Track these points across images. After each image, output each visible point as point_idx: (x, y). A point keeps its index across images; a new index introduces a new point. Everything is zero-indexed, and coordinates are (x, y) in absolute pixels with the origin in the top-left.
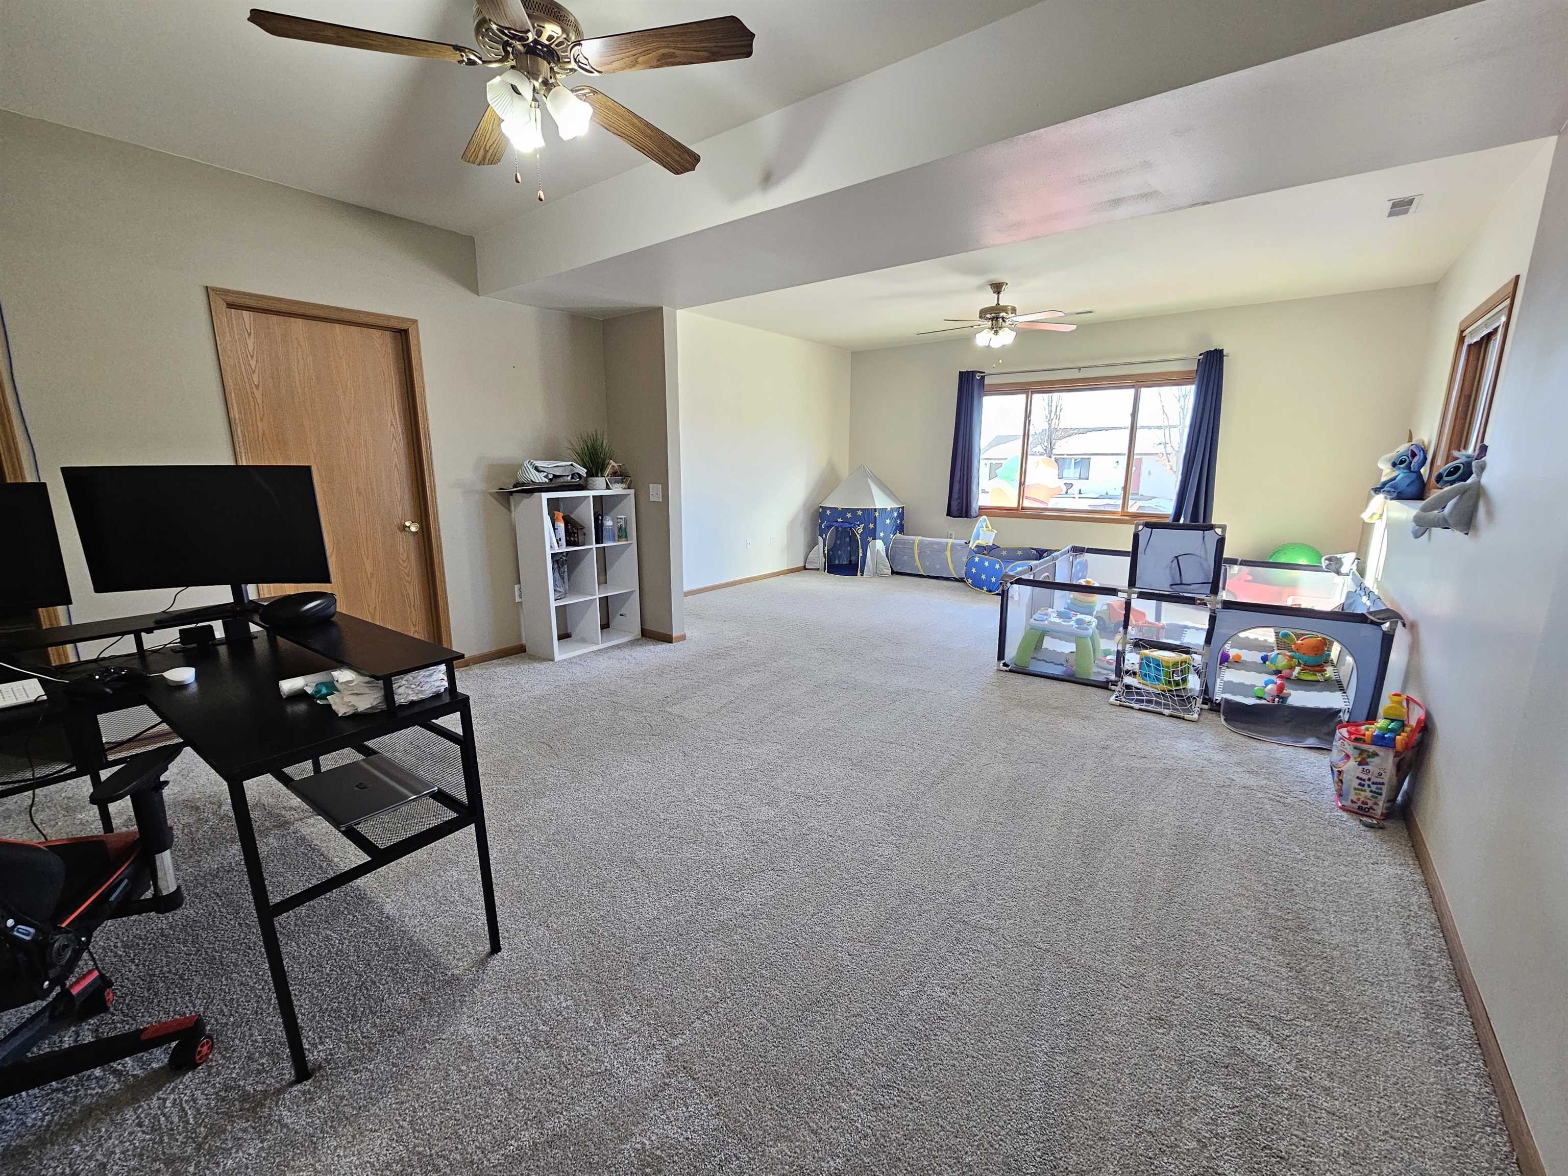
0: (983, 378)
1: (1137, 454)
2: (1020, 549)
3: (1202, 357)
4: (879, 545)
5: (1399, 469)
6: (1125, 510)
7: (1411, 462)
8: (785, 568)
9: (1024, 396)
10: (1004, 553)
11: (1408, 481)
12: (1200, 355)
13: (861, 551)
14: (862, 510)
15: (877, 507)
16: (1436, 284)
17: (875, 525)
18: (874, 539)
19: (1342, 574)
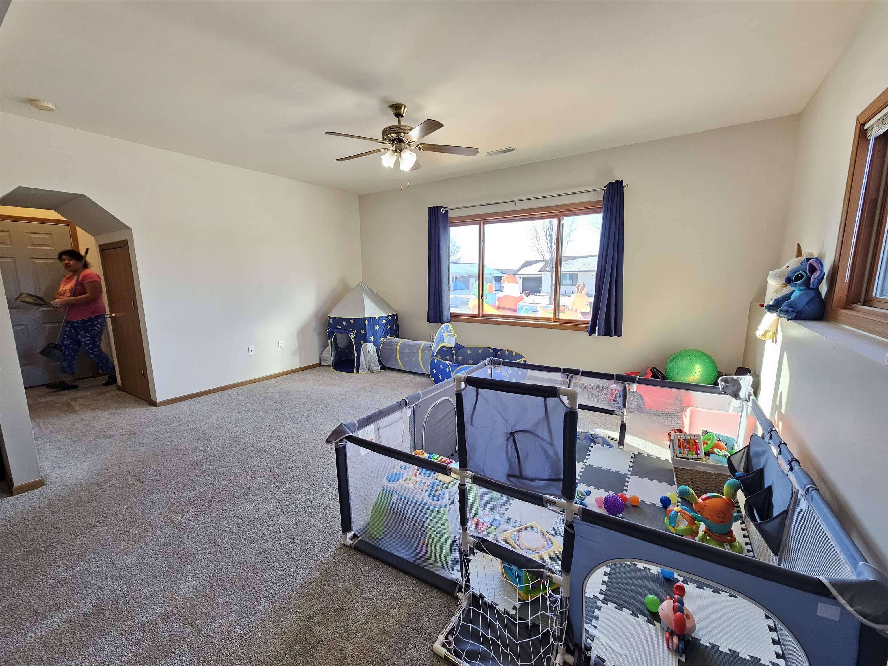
0: (447, 212)
1: (563, 271)
2: (480, 348)
3: (606, 188)
4: (370, 347)
5: (795, 285)
6: (557, 317)
7: (809, 279)
8: (299, 367)
9: (477, 226)
10: (469, 352)
11: (806, 299)
12: (605, 187)
13: (355, 352)
14: (354, 319)
15: (366, 316)
16: (799, 114)
17: (365, 331)
18: (365, 342)
19: (740, 399)
